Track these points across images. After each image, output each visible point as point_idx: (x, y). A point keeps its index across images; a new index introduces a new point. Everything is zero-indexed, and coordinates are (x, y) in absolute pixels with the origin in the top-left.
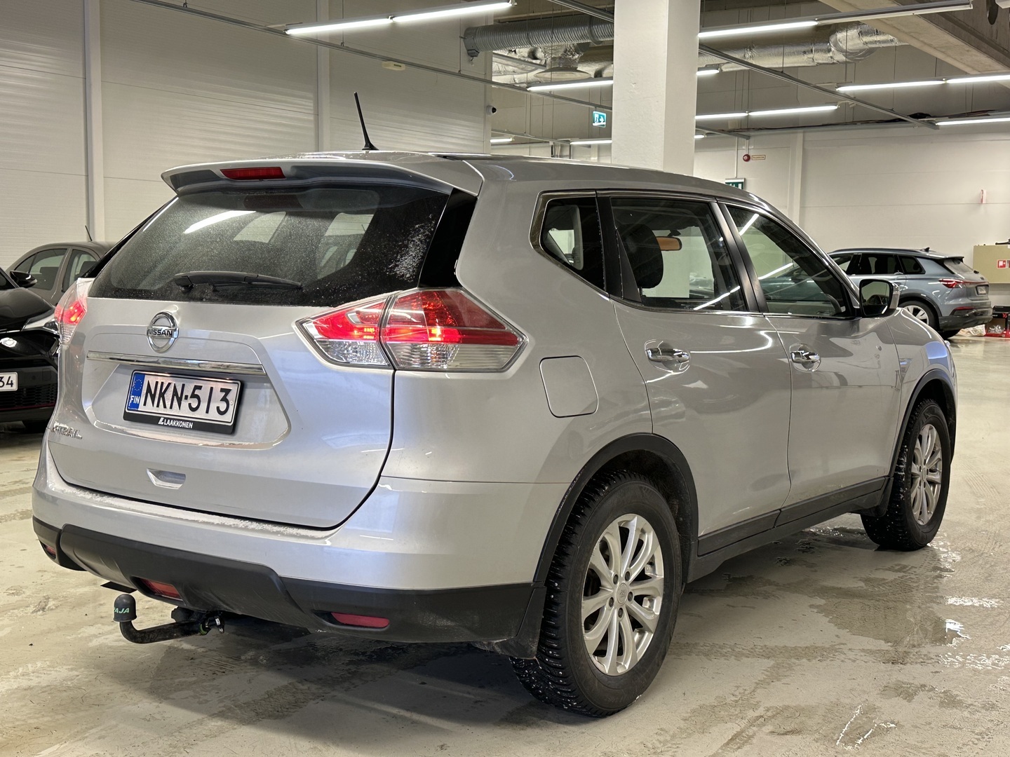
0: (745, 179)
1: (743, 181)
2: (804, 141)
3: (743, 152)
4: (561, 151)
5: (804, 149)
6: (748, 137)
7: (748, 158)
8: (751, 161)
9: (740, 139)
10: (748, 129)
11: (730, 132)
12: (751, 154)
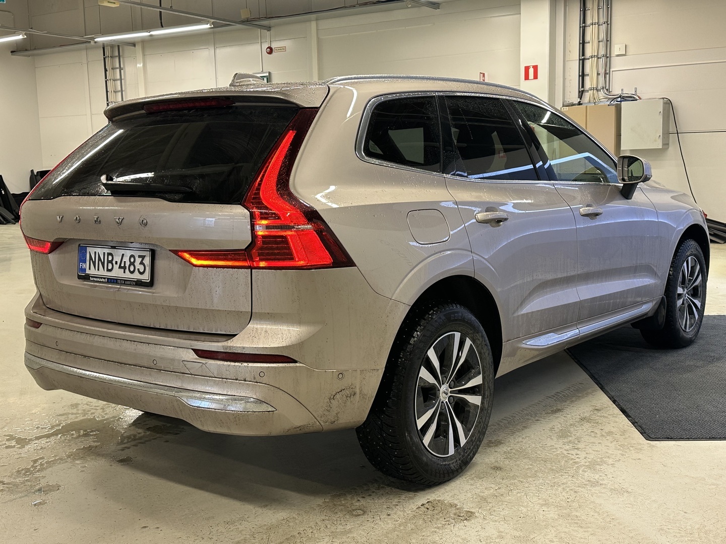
1: (268, 74)
2: (317, 30)
3: (265, 46)
4: (113, 52)
5: (318, 38)
6: (269, 28)
7: (270, 51)
8: (274, 53)
9: (262, 30)
10: (259, 19)
11: (246, 22)
12: (273, 46)
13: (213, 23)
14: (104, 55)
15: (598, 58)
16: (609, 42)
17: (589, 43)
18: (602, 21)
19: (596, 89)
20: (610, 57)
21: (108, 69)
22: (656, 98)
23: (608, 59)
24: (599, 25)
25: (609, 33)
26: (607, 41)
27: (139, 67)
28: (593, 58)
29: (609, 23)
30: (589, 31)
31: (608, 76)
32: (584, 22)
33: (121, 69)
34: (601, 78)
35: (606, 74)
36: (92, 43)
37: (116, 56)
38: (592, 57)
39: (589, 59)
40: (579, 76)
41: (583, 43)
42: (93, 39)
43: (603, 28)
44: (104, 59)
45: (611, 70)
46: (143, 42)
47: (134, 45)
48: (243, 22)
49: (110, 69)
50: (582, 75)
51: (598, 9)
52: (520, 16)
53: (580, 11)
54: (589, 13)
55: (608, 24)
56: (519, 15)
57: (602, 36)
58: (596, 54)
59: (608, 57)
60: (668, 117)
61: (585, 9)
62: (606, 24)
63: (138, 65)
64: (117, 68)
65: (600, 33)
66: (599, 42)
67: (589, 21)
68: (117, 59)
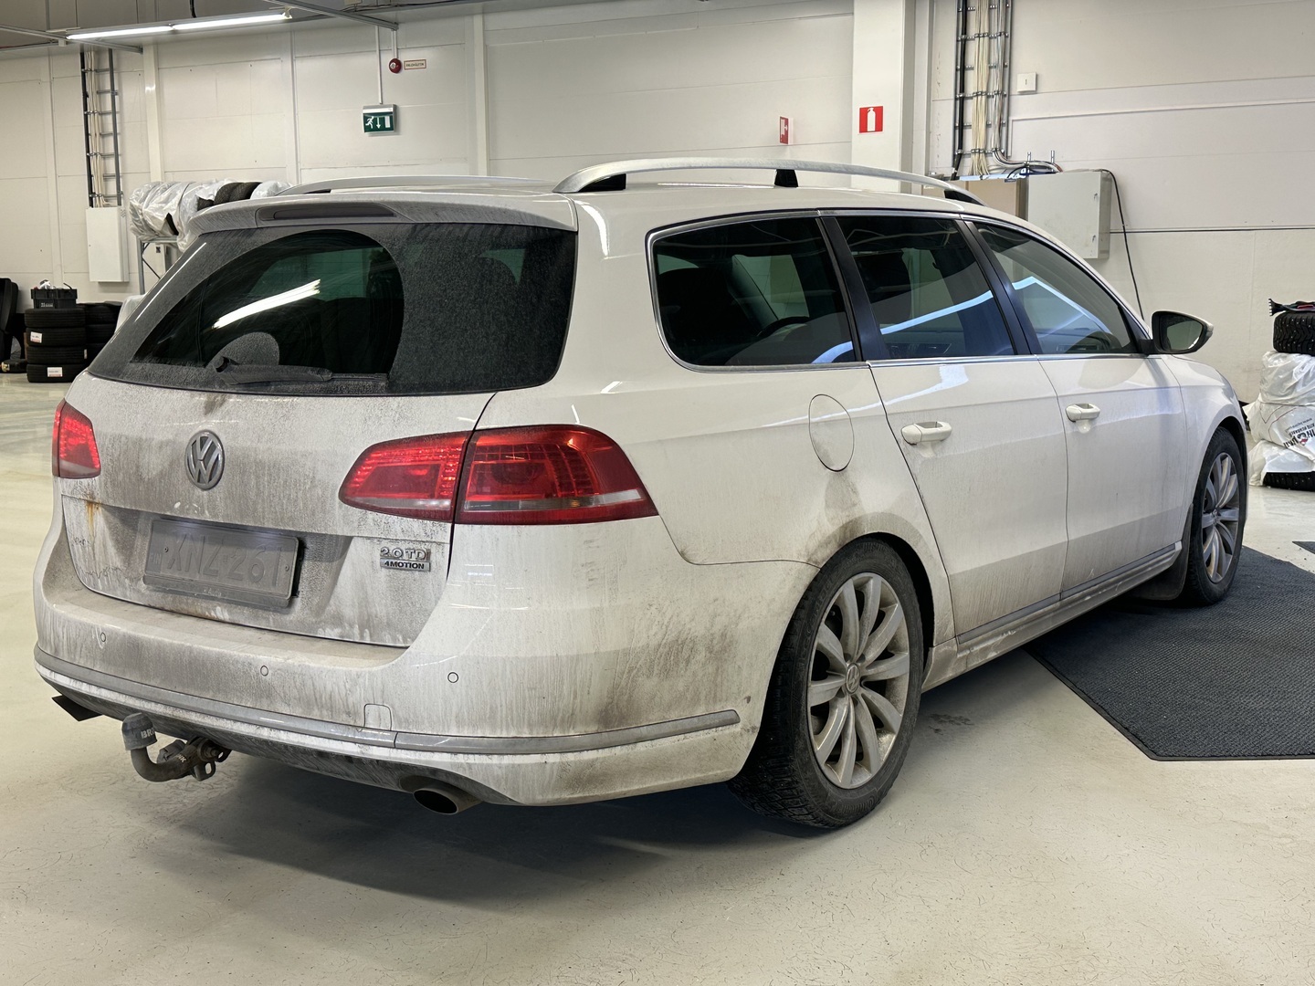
0: (395, 107)
1: (391, 110)
2: (484, 31)
3: (388, 58)
4: (98, 61)
5: (485, 46)
6: (394, 25)
7: (397, 66)
8: (403, 70)
9: (383, 29)
10: (378, 7)
11: (354, 12)
12: (402, 59)
13: (291, 12)
14: (83, 67)
15: (988, 97)
16: (1007, 69)
17: (972, 69)
18: (996, 31)
19: (984, 152)
20: (1009, 96)
21: (90, 94)
22: (1088, 170)
23: (1006, 99)
24: (990, 38)
25: (1007, 53)
26: (1005, 66)
27: (148, 91)
28: (979, 97)
29: (1007, 35)
30: (972, 48)
31: (1004, 129)
32: (965, 31)
33: (114, 93)
34: (993, 133)
35: (1001, 125)
36: (62, 43)
37: (106, 70)
38: (977, 95)
39: (971, 98)
40: (955, 127)
41: (962, 70)
42: (64, 35)
43: (997, 43)
44: (84, 75)
45: (1011, 118)
46: (158, 42)
47: (140, 49)
48: (348, 11)
49: (95, 93)
50: (960, 127)
51: (990, 9)
52: (853, 18)
53: (958, 12)
54: (972, 17)
55: (1006, 37)
56: (850, 17)
57: (996, 57)
58: (984, 90)
59: (1005, 95)
60: (1109, 204)
61: (966, 9)
62: (1003, 36)
63: (147, 88)
64: (108, 92)
65: (992, 53)
66: (990, 68)
67: (973, 31)
68: (107, 76)
